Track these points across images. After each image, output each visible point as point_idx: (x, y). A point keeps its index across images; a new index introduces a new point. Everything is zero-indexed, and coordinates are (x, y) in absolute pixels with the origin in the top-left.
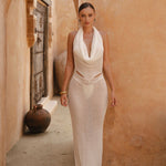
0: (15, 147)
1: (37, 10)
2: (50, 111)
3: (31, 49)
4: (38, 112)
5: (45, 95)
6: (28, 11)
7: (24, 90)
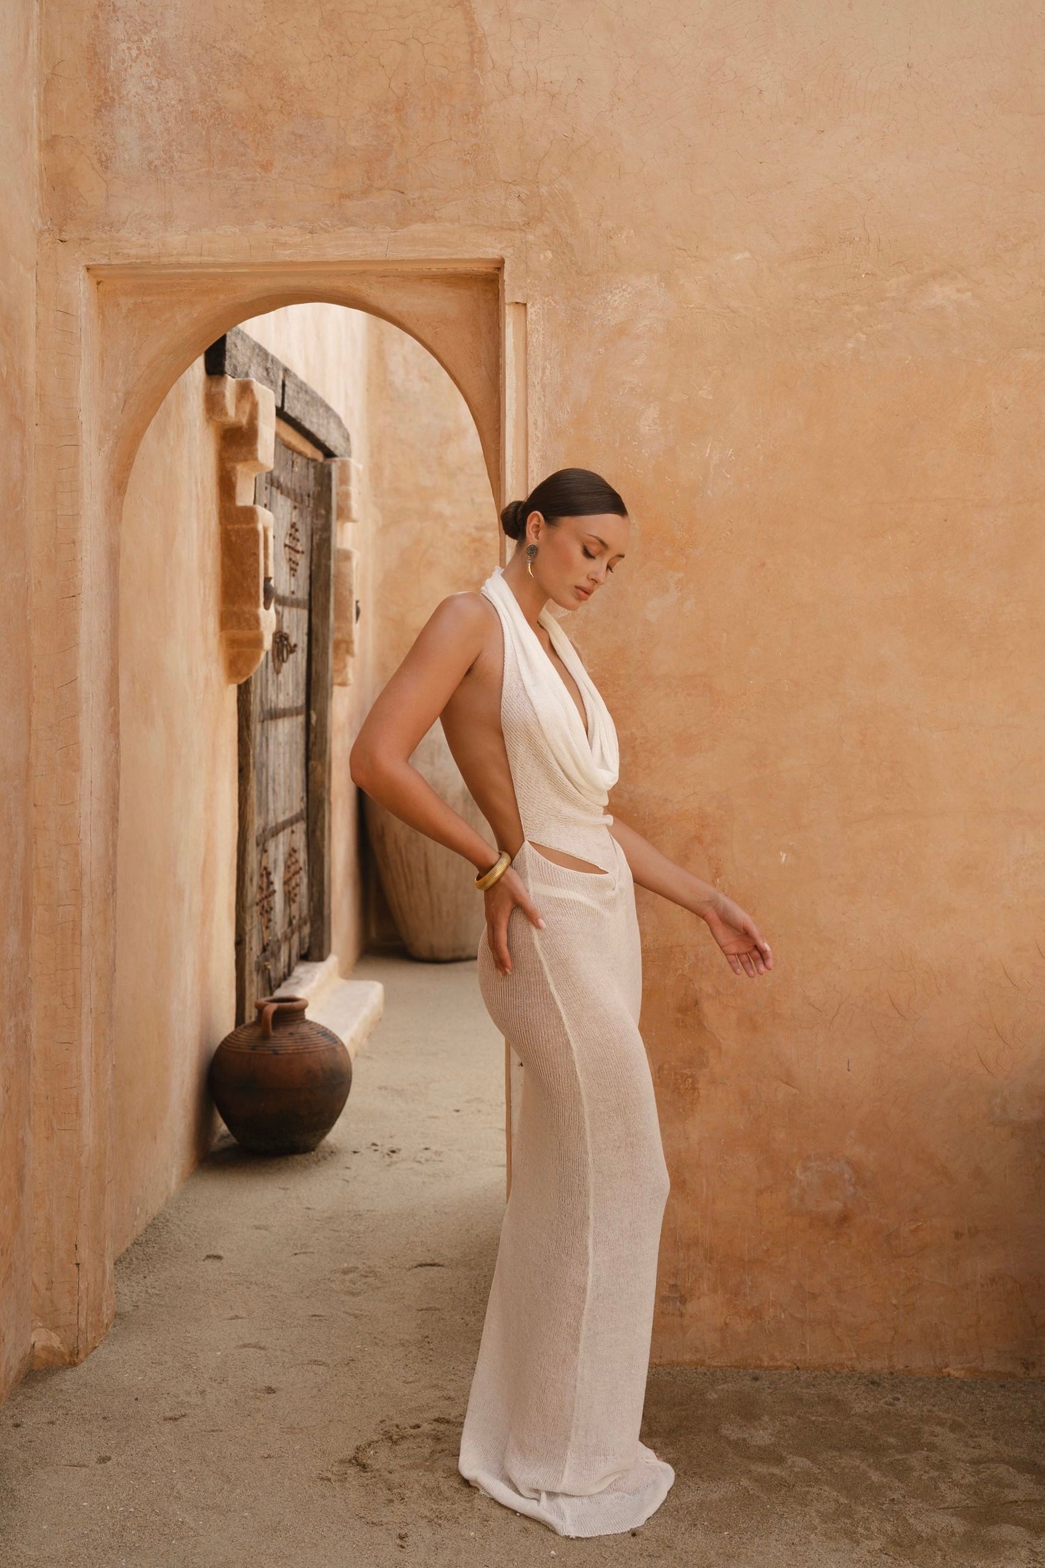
0: (156, 1226)
1: (273, 482)
2: (345, 1038)
3: (244, 693)
4: (283, 1041)
5: (313, 952)
6: (226, 486)
7: (206, 915)
